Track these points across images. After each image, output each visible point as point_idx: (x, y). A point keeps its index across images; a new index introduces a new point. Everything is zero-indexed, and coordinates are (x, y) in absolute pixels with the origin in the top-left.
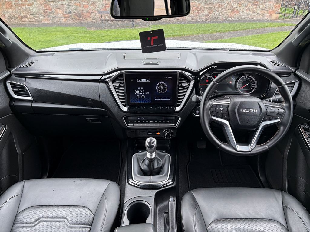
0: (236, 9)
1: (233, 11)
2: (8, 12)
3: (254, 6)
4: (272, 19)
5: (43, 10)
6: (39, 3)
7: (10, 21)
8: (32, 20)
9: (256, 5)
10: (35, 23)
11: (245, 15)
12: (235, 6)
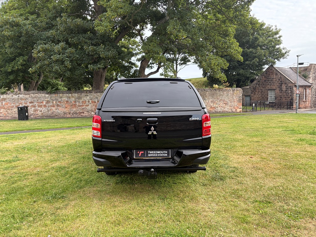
0: (213, 106)
1: (211, 107)
2: (73, 110)
3: (225, 105)
4: (238, 112)
5: (94, 109)
6: (92, 105)
7: (73, 115)
8: (87, 114)
9: (226, 104)
10: (88, 116)
11: (219, 109)
12: (212, 104)
